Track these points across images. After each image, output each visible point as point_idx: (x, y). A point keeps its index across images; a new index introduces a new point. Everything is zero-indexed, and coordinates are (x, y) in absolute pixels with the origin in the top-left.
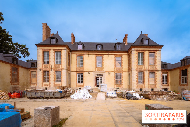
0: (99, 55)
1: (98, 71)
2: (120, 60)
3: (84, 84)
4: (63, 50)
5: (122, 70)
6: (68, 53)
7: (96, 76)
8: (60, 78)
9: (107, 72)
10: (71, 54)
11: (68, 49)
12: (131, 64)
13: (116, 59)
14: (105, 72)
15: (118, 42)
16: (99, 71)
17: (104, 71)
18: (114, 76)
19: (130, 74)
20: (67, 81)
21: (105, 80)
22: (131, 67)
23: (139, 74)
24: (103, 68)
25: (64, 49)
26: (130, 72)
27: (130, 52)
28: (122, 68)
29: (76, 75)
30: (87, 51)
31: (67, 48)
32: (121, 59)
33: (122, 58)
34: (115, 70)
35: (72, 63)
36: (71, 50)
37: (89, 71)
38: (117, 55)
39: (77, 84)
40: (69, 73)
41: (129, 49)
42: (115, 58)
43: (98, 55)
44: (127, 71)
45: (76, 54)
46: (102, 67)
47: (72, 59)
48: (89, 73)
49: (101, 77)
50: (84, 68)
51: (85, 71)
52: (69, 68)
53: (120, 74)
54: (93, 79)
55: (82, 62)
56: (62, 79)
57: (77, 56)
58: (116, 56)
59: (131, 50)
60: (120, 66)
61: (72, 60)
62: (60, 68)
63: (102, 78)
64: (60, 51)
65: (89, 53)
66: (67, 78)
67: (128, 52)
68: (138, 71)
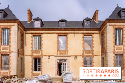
0: (63, 34)
1: (60, 55)
2: (90, 41)
3: (42, 72)
4: (12, 27)
5: (93, 54)
6: (19, 31)
7: (58, 61)
8: (8, 64)
9: (73, 56)
10: (25, 33)
11: (20, 26)
12: (105, 44)
13: (85, 39)
14: (70, 56)
15: (87, 18)
16: (62, 55)
17: (69, 54)
18: (82, 61)
19: (103, 58)
20: (17, 69)
21: (70, 67)
22: (106, 48)
23: (117, 58)
24: (67, 51)
25: (14, 26)
26: (104, 56)
27: (103, 28)
28: (93, 51)
29: (31, 61)
30: (46, 28)
31: (18, 24)
32: (91, 39)
33: (93, 37)
34: (83, 54)
35: (26, 45)
36: (25, 28)
37: (49, 55)
38: (86, 33)
39: (32, 72)
40: (22, 58)
41: (102, 25)
42: (83, 38)
43: (61, 34)
44: (99, 55)
45: (32, 33)
46: (67, 49)
47: (26, 39)
48: (49, 57)
49: (65, 62)
50: (42, 51)
51: (43, 54)
52: (21, 51)
53: (90, 59)
54: (55, 65)
55: (40, 43)
56: (11, 66)
57: (33, 35)
58: (84, 35)
59: (105, 26)
60: (90, 47)
61: (26, 41)
62: (8, 51)
63: (66, 64)
64: (8, 28)
65: (49, 32)
66: (17, 65)
67: (101, 30)
68: (116, 53)
